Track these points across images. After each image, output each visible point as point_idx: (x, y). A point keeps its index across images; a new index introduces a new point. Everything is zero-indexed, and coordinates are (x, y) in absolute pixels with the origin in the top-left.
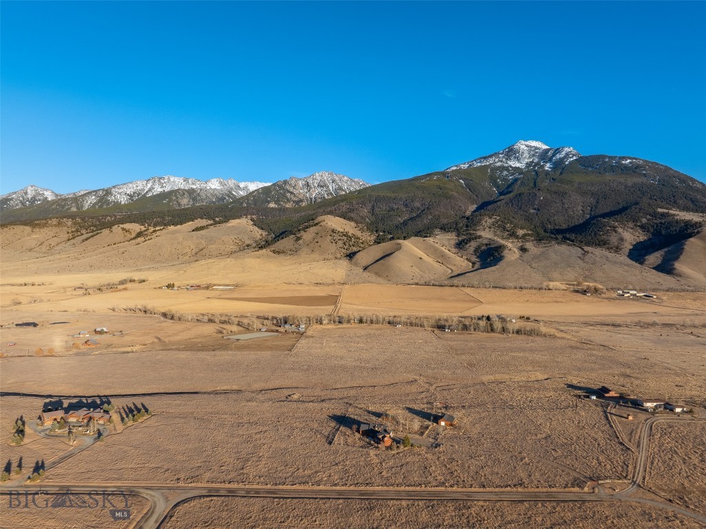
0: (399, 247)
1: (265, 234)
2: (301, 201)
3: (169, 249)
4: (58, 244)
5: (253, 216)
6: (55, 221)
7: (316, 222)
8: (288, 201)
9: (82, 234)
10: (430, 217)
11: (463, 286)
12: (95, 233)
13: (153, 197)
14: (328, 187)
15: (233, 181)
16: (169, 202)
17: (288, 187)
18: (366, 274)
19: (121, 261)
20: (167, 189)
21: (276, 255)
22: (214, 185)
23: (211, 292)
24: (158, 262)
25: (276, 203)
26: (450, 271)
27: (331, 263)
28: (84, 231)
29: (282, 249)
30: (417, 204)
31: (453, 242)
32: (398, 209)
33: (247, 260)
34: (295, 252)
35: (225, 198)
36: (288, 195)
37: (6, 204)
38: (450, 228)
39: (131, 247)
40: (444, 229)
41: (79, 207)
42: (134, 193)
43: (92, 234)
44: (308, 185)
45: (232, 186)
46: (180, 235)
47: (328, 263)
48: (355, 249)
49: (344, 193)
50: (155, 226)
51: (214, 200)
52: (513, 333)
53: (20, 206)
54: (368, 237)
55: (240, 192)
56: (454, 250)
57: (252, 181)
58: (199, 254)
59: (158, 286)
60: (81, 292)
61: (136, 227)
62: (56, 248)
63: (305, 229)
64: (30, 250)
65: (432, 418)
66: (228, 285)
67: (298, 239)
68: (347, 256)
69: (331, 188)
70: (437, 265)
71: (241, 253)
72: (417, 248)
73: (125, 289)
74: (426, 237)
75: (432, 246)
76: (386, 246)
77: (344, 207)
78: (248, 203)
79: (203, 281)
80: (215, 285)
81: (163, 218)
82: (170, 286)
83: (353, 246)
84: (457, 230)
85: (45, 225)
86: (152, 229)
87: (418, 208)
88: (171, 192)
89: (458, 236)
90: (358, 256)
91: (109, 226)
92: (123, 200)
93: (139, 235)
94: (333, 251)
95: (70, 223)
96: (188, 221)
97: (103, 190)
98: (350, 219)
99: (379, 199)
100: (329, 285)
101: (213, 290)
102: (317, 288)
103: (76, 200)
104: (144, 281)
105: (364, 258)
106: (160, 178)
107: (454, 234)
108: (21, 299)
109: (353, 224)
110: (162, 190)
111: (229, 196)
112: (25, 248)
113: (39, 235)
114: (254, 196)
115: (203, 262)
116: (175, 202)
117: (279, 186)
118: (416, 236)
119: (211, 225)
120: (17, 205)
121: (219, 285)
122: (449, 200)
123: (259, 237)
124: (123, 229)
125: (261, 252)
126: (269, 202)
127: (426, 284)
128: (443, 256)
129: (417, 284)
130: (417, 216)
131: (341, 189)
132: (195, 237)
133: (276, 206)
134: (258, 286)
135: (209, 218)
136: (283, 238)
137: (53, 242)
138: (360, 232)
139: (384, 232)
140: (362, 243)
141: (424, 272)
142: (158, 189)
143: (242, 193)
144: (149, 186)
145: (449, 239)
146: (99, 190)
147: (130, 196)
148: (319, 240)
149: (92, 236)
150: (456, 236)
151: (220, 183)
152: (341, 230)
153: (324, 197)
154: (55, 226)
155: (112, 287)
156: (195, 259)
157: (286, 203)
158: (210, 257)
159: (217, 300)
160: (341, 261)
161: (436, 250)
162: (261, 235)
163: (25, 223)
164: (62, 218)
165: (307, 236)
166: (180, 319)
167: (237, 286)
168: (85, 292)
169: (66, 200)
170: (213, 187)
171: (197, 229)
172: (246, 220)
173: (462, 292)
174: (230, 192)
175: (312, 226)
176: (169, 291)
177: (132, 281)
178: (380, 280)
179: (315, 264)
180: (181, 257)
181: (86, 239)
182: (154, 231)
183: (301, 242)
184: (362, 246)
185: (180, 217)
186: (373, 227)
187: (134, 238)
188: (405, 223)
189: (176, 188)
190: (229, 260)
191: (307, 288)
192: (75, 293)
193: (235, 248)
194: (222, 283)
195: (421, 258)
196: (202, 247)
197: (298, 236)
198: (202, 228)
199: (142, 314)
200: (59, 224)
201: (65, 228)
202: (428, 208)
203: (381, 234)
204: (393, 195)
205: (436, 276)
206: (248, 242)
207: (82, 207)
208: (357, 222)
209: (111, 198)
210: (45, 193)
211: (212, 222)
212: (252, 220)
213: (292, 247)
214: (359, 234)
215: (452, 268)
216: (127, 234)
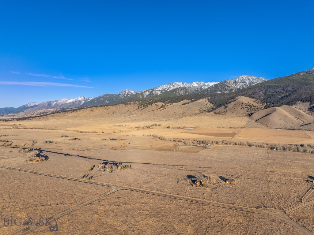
0: (275, 111)
1: (212, 105)
2: (232, 90)
3: (172, 112)
4: (133, 111)
5: (209, 98)
6: (133, 102)
7: (235, 99)
8: (226, 90)
9: (142, 107)
10: (296, 95)
11: (305, 130)
12: (146, 106)
13: (170, 91)
14: (246, 82)
15: (203, 82)
16: (175, 93)
17: (226, 84)
18: (256, 123)
19: (154, 118)
20: (175, 88)
21: (216, 115)
22: (194, 85)
23: (184, 130)
24: (167, 118)
25: (220, 91)
26: (302, 122)
27: (240, 118)
28: (142, 106)
29: (219, 112)
30: (290, 89)
31: (307, 108)
32: (279, 91)
33: (202, 117)
34: (224, 113)
35: (199, 90)
36: (226, 87)
37: (119, 96)
38: (307, 100)
39: (158, 112)
40: (303, 101)
41: (143, 97)
42: (163, 90)
43: (145, 107)
44: (236, 82)
45: (202, 85)
46: (177, 107)
47: (239, 118)
48: (253, 112)
49: (254, 85)
50: (168, 103)
51: (194, 91)
52: (309, 153)
53: (123, 97)
54: (261, 105)
55: (206, 87)
56: (307, 112)
57: (211, 82)
58: (183, 115)
59: (165, 127)
60: (137, 129)
61: (161, 104)
62: (133, 112)
63: (229, 103)
64: (124, 113)
65: (224, 180)
66: (191, 127)
67: (226, 107)
68: (249, 115)
69: (247, 83)
70: (295, 119)
71: (201, 114)
72: (285, 110)
73: (152, 128)
74: (292, 105)
75: (294, 110)
76: (269, 110)
77: (251, 91)
78: (207, 92)
79: (182, 126)
80: (186, 127)
81: (172, 100)
82: (169, 127)
83: (252, 110)
84: (311, 101)
85: (129, 104)
86: (167, 104)
87: (290, 91)
88: (176, 89)
89: (311, 104)
90: (253, 115)
91: (151, 103)
92: (159, 93)
93: (162, 107)
94: (242, 112)
95: (138, 103)
96: (181, 101)
97: (151, 89)
98: (252, 97)
99: (269, 87)
100: (236, 128)
101: (185, 129)
102: (230, 129)
103: (142, 94)
104: (160, 125)
105: (256, 116)
106: (173, 83)
107: (308, 103)
108: (116, 131)
109: (254, 100)
110: (173, 88)
111: (200, 89)
112: (122, 113)
113: (128, 107)
114: (210, 89)
115: (184, 118)
116: (178, 93)
117: (222, 83)
118: (287, 105)
119: (190, 102)
120: (122, 96)
121: (188, 127)
122: (308, 86)
123: (210, 107)
124: (156, 105)
125: (209, 113)
126: (217, 91)
127: (286, 129)
128: (300, 114)
129: (281, 128)
130: (289, 95)
131: (252, 83)
132: (182, 108)
133: (220, 93)
134: (204, 128)
135: (190, 99)
136: (219, 107)
137: (132, 110)
138: (257, 103)
139: (270, 103)
140: (257, 109)
141: (287, 123)
142: (172, 88)
143: (206, 88)
144: (168, 87)
145: (305, 106)
146: (150, 90)
147: (161, 91)
148: (236, 107)
149: (145, 108)
150: (310, 104)
151: (197, 84)
152: (247, 103)
153: (244, 87)
154: (133, 104)
155: (148, 127)
156: (182, 116)
157: (225, 91)
158: (188, 115)
159: (185, 133)
160: (245, 117)
161: (296, 112)
162: (211, 106)
163: (123, 103)
164: (135, 101)
165: (230, 106)
166: (164, 139)
167: (195, 128)
168: (138, 129)
169: (138, 94)
170: (194, 86)
171: (184, 104)
172: (205, 99)
173: (303, 133)
174: (201, 88)
175: (233, 101)
176: (168, 129)
177: (156, 125)
178: (263, 126)
179: (232, 119)
180: (176, 115)
181: (143, 109)
182: (168, 105)
183: (227, 109)
184: (257, 110)
185: (178, 99)
186: (264, 101)
187: (160, 108)
188: (282, 98)
189: (179, 87)
190: (195, 117)
191: (225, 129)
192: (135, 129)
193: (198, 112)
194: (189, 126)
195: (286, 116)
196: (185, 112)
197: (226, 106)
198: (186, 103)
199: (153, 137)
200: (134, 103)
201: (136, 105)
202: (295, 90)
203: (268, 104)
204: (276, 85)
205: (293, 125)
206: (204, 109)
207: (144, 96)
208: (256, 99)
209: (154, 93)
210: (132, 92)
211: (191, 101)
212: (208, 99)
213: (223, 111)
214: (256, 104)
215: (304, 120)
216: (158, 107)
